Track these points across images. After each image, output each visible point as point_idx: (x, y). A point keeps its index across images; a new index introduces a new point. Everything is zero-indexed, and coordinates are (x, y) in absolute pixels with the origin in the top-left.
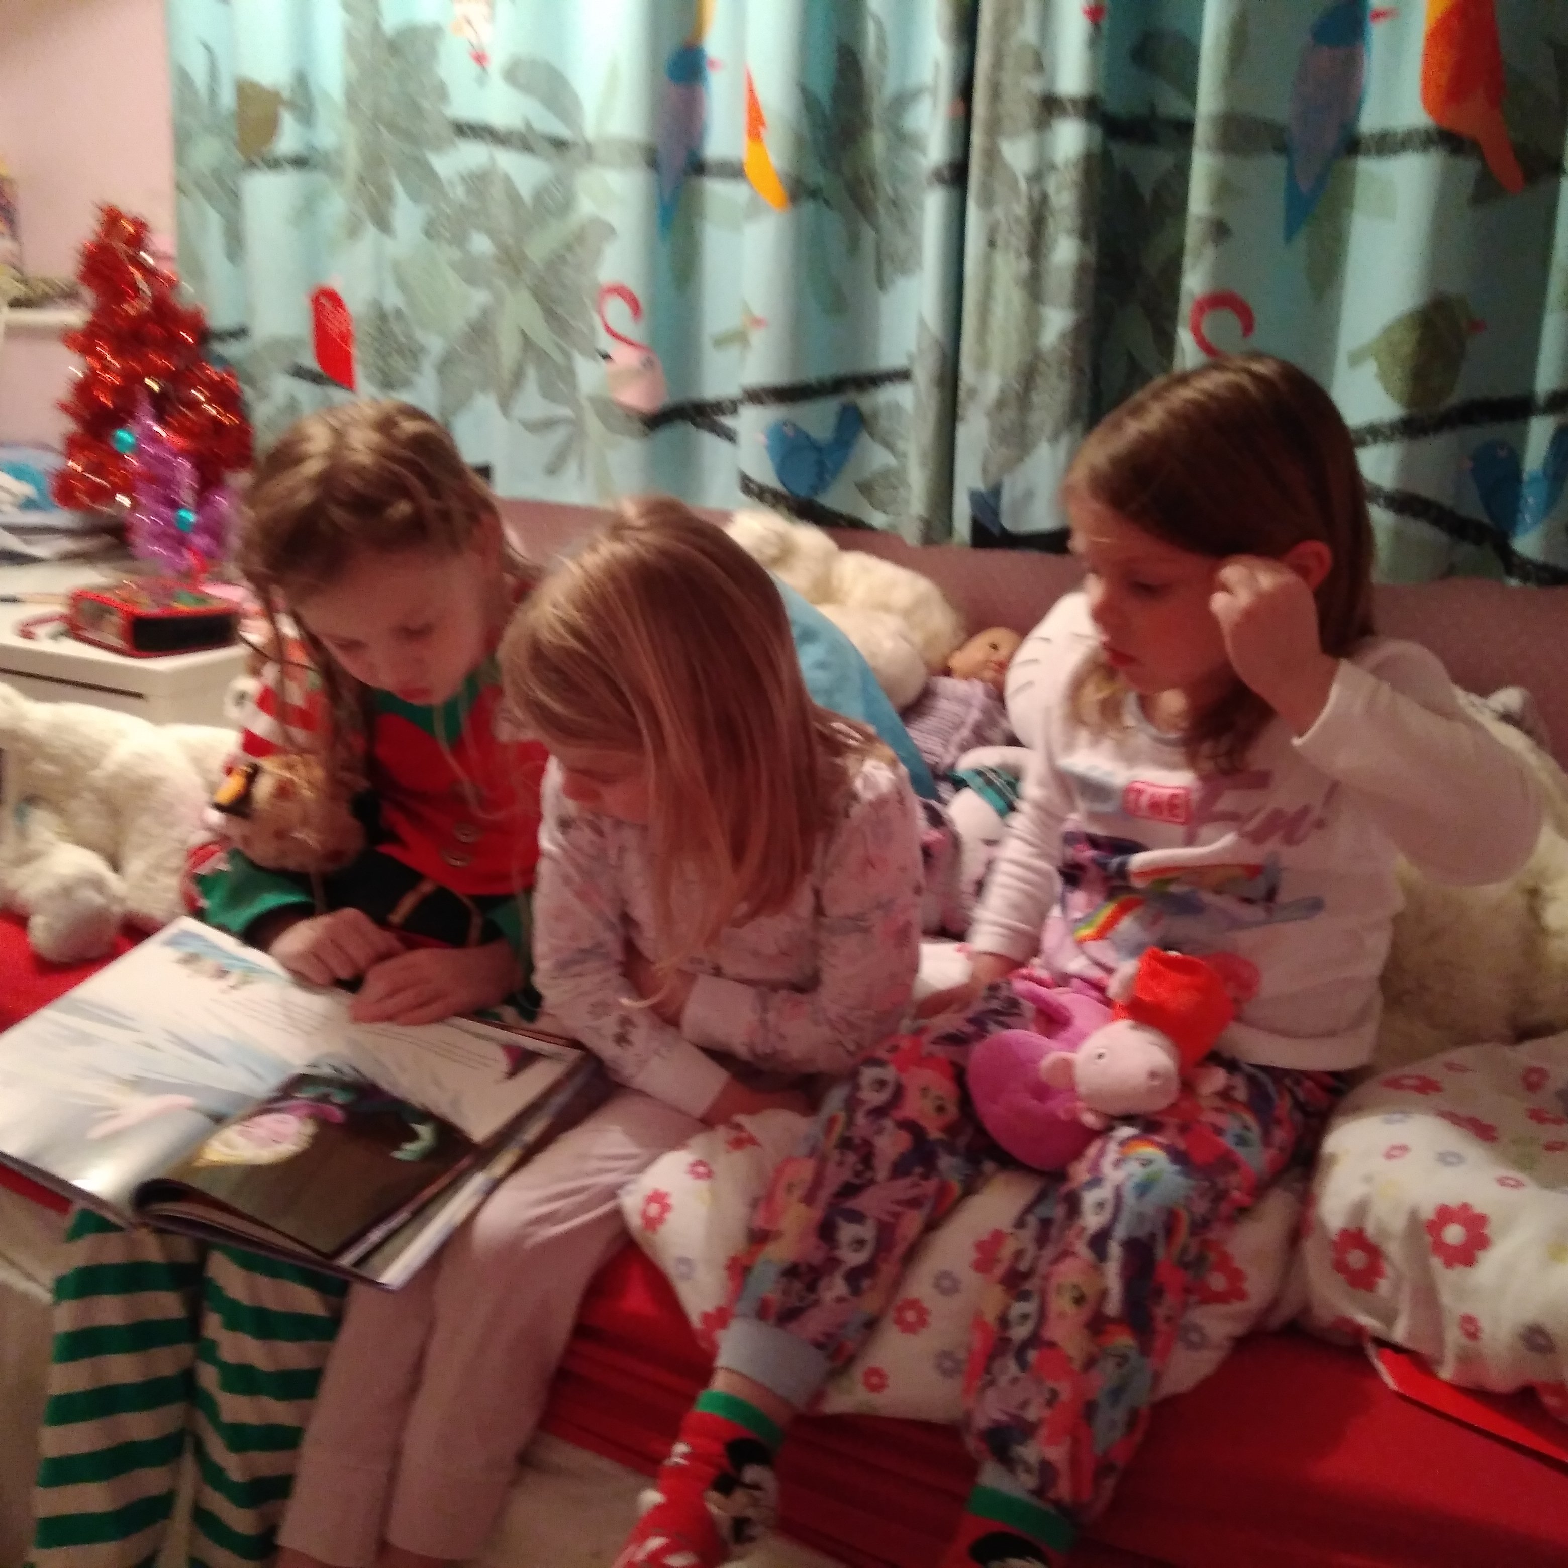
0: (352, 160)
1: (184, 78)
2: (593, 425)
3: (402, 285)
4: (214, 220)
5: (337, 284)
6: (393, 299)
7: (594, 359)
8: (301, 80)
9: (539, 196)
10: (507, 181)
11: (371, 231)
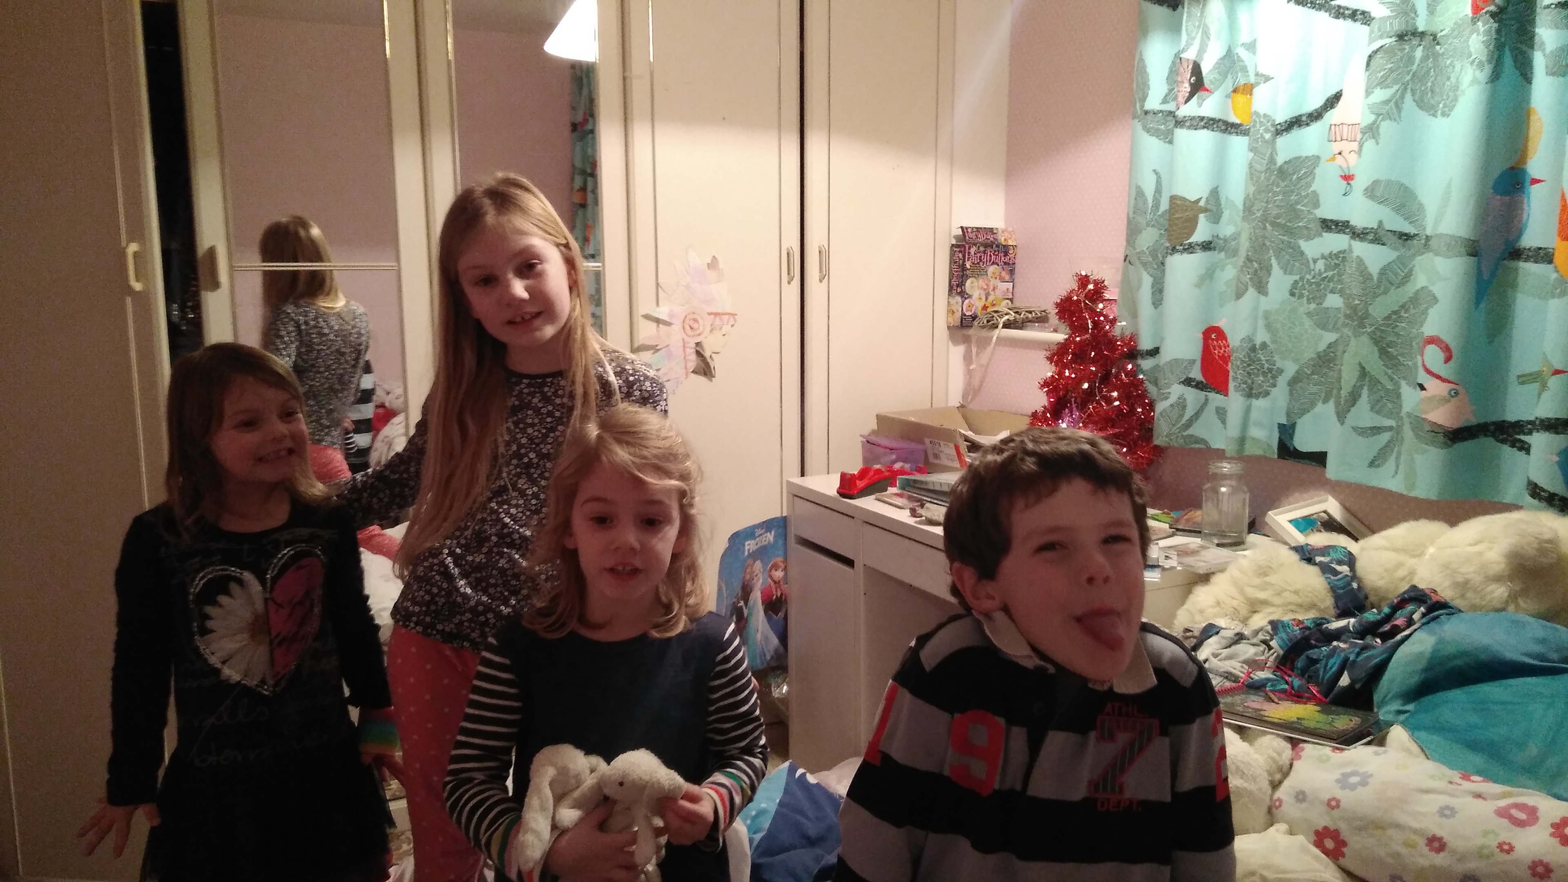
0: (1244, 245)
1: (1140, 193)
2: (1408, 433)
3: (1269, 327)
4: (1147, 281)
5: (1222, 324)
6: (1261, 336)
7: (1415, 388)
8: (1215, 193)
9: (1383, 272)
10: (1360, 261)
11: (1251, 292)
